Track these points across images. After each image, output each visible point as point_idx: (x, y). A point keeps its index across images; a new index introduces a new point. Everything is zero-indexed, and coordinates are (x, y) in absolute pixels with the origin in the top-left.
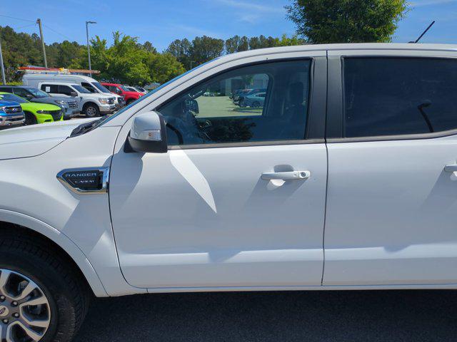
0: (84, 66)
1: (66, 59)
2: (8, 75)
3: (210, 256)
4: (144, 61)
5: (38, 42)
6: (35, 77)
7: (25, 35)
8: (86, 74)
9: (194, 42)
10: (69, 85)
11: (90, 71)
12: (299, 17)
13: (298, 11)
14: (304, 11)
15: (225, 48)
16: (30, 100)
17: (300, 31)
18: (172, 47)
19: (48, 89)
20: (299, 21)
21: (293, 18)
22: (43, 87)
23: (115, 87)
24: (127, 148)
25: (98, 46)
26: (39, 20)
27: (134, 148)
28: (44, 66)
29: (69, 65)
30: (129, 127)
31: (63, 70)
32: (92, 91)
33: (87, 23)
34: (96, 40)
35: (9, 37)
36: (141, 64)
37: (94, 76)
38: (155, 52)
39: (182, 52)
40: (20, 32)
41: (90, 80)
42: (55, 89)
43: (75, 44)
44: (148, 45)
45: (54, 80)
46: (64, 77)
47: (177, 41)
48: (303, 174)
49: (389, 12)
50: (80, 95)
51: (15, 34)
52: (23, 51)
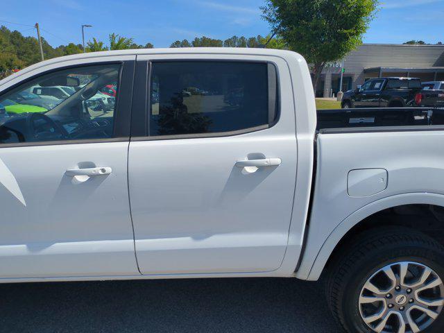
3: (29, 247)
10: (61, 87)
12: (274, 17)
13: (273, 12)
14: (277, 11)
17: (275, 31)
19: (39, 92)
20: (274, 21)
21: (267, 18)
22: (35, 90)
26: (37, 25)
33: (83, 26)
34: (93, 43)
35: (17, 41)
40: (28, 36)
48: (103, 170)
49: (359, 12)
51: (22, 38)
52: (30, 54)
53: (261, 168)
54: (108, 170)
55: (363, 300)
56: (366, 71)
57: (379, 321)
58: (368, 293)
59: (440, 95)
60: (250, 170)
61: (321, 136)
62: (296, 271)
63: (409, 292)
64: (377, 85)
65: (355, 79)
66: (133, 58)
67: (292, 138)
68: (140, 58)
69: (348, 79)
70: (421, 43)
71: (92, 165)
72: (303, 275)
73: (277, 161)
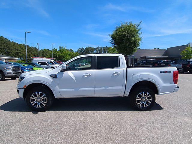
0: (51, 56)
1: (45, 54)
2: (28, 60)
3: (75, 89)
4: (69, 55)
5: (36, 50)
6: (36, 60)
7: (32, 47)
8: (51, 59)
9: (85, 48)
10: (46, 62)
11: (53, 58)
12: (113, 42)
15: (95, 50)
16: (35, 67)
18: (79, 50)
19: (40, 63)
20: (113, 44)
22: (39, 63)
23: (60, 63)
24: (61, 71)
25: (55, 51)
26: (38, 44)
27: (62, 71)
28: (38, 57)
29: (46, 56)
30: (61, 68)
31: (45, 58)
32: (53, 64)
33: (52, 44)
36: (68, 56)
37: (54, 60)
38: (73, 52)
39: (82, 52)
41: (52, 61)
42: (42, 63)
43: (48, 50)
44: (71, 49)
45: (42, 61)
46: (45, 60)
47: (80, 48)
50: (49, 65)
51: (29, 47)
53: (117, 74)
54: (91, 75)
55: (137, 100)
56: (141, 58)
57: (140, 104)
58: (137, 98)
59: (162, 64)
60: (115, 75)
61: (127, 69)
62: (124, 95)
63: (145, 98)
64: (144, 62)
65: (138, 60)
66: (94, 56)
67: (122, 69)
68: (95, 56)
69: (136, 60)
70: (158, 49)
71: (88, 74)
72: (125, 95)
73: (120, 73)
